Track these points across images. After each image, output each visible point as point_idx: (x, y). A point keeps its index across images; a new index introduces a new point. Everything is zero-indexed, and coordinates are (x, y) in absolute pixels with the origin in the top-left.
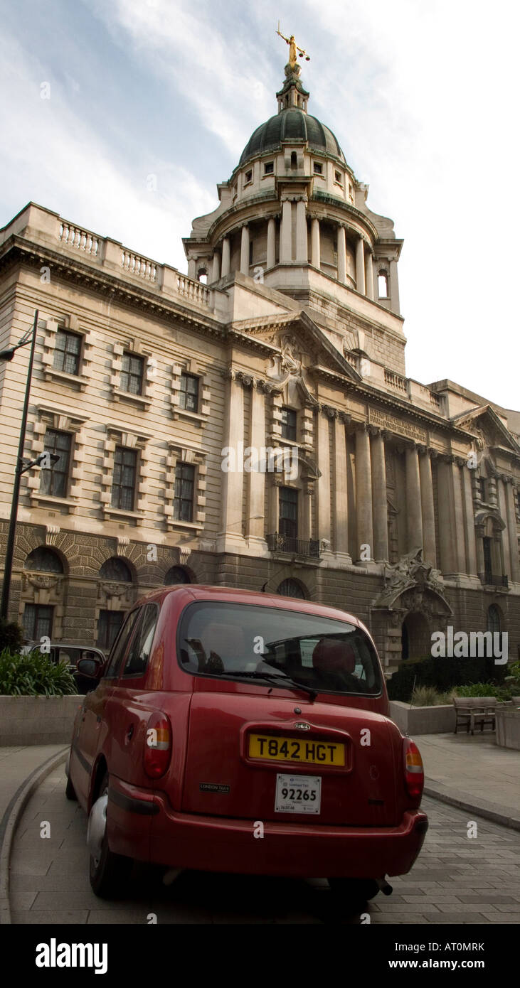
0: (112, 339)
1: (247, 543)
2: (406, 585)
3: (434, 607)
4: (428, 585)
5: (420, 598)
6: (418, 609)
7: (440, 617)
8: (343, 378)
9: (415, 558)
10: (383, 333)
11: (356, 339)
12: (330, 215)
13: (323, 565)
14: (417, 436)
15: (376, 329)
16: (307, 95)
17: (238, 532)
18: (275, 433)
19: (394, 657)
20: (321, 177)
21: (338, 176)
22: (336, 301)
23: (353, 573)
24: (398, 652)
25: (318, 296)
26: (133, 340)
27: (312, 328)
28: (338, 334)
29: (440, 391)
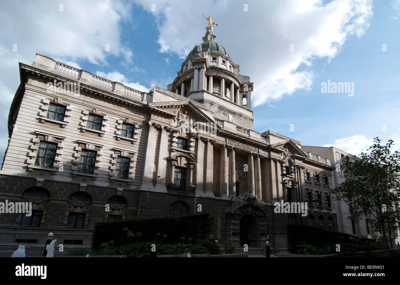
4: (254, 204)
5: (250, 209)
6: (249, 213)
9: (248, 194)
10: (242, 116)
11: (228, 118)
12: (217, 74)
13: (197, 196)
14: (253, 150)
15: (238, 115)
16: (214, 37)
18: (173, 146)
20: (215, 62)
21: (224, 62)
22: (217, 104)
23: (214, 199)
24: (237, 229)
25: (208, 101)
27: (195, 108)
28: (210, 111)
29: (266, 135)
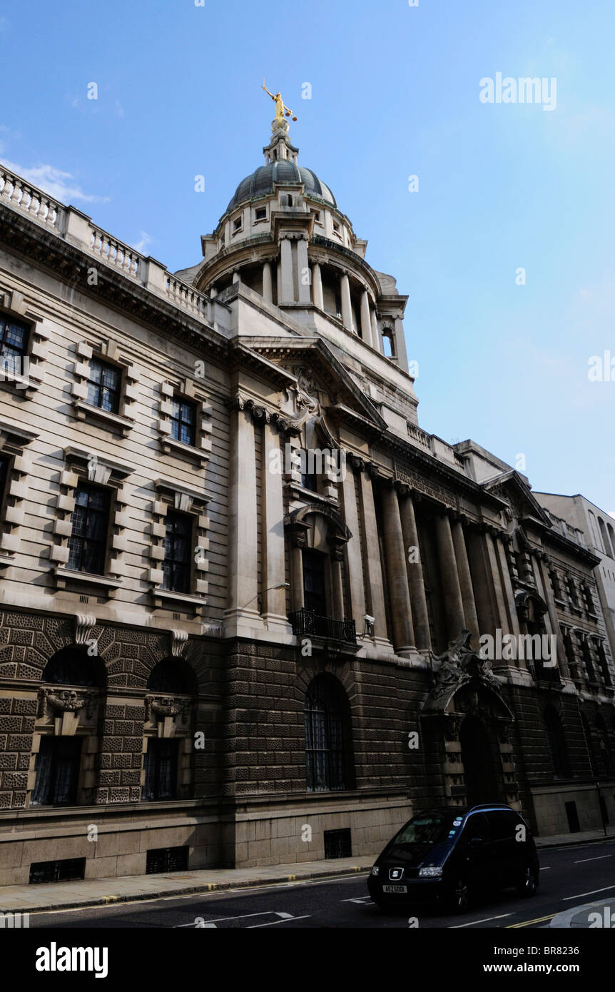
0: (77, 337)
1: (266, 624)
2: (460, 681)
3: (491, 711)
4: (481, 680)
5: (476, 698)
6: (474, 713)
7: (501, 723)
8: (367, 422)
9: (464, 646)
10: (394, 390)
12: (332, 261)
13: (361, 654)
14: (447, 500)
15: (387, 386)
16: (296, 151)
17: (253, 608)
18: (294, 481)
20: (319, 223)
21: (336, 227)
23: (394, 665)
24: (460, 775)
26: (106, 342)
27: (331, 361)
29: (464, 453)
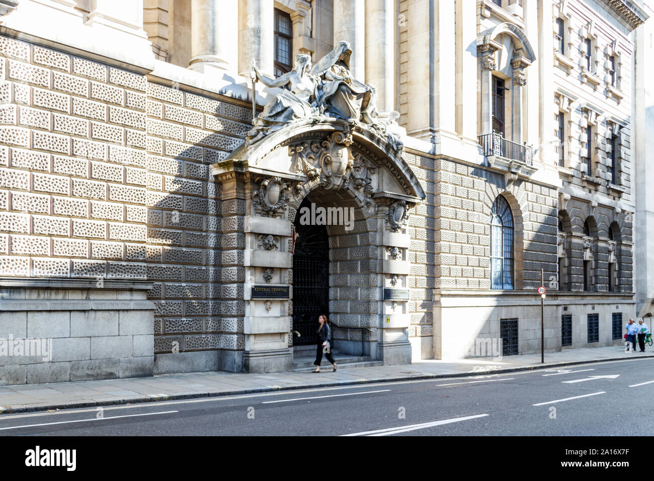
3: (379, 182)
5: (345, 157)
6: (338, 182)
7: (391, 202)
19: (268, 279)
24: (281, 269)
